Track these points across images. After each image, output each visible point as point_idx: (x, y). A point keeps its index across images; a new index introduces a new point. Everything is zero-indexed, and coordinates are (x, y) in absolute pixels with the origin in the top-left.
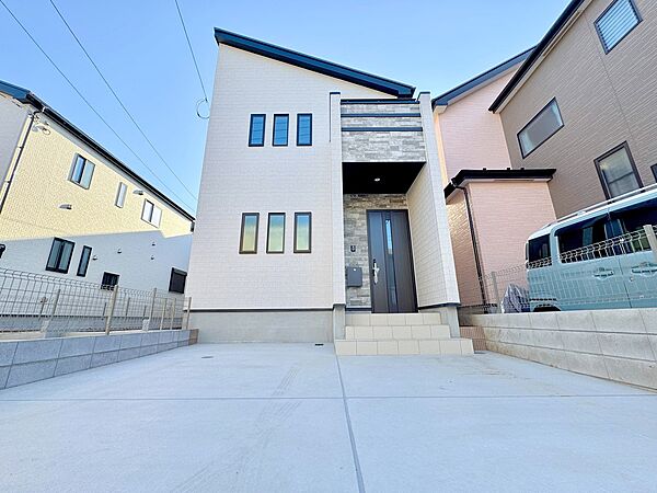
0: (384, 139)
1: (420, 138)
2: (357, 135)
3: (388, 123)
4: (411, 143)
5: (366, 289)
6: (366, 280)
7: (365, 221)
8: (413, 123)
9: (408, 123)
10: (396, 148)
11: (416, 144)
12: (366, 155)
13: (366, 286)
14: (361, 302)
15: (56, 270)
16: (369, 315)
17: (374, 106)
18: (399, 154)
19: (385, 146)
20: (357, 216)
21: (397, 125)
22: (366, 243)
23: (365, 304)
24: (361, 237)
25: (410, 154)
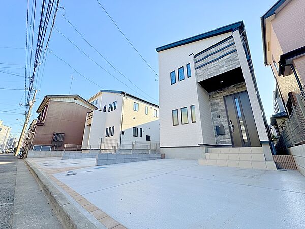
0: (216, 65)
1: (236, 55)
2: (203, 68)
3: (217, 56)
4: (231, 60)
5: (228, 136)
6: (227, 131)
7: (223, 102)
8: (231, 49)
9: (228, 51)
10: (222, 66)
11: (234, 59)
12: (207, 76)
13: (228, 134)
14: (226, 142)
15: (135, 136)
16: (232, 148)
17: (209, 51)
18: (224, 68)
19: (217, 68)
20: (218, 101)
21: (222, 54)
22: (225, 113)
23: (228, 143)
24: (222, 111)
25: (230, 66)
